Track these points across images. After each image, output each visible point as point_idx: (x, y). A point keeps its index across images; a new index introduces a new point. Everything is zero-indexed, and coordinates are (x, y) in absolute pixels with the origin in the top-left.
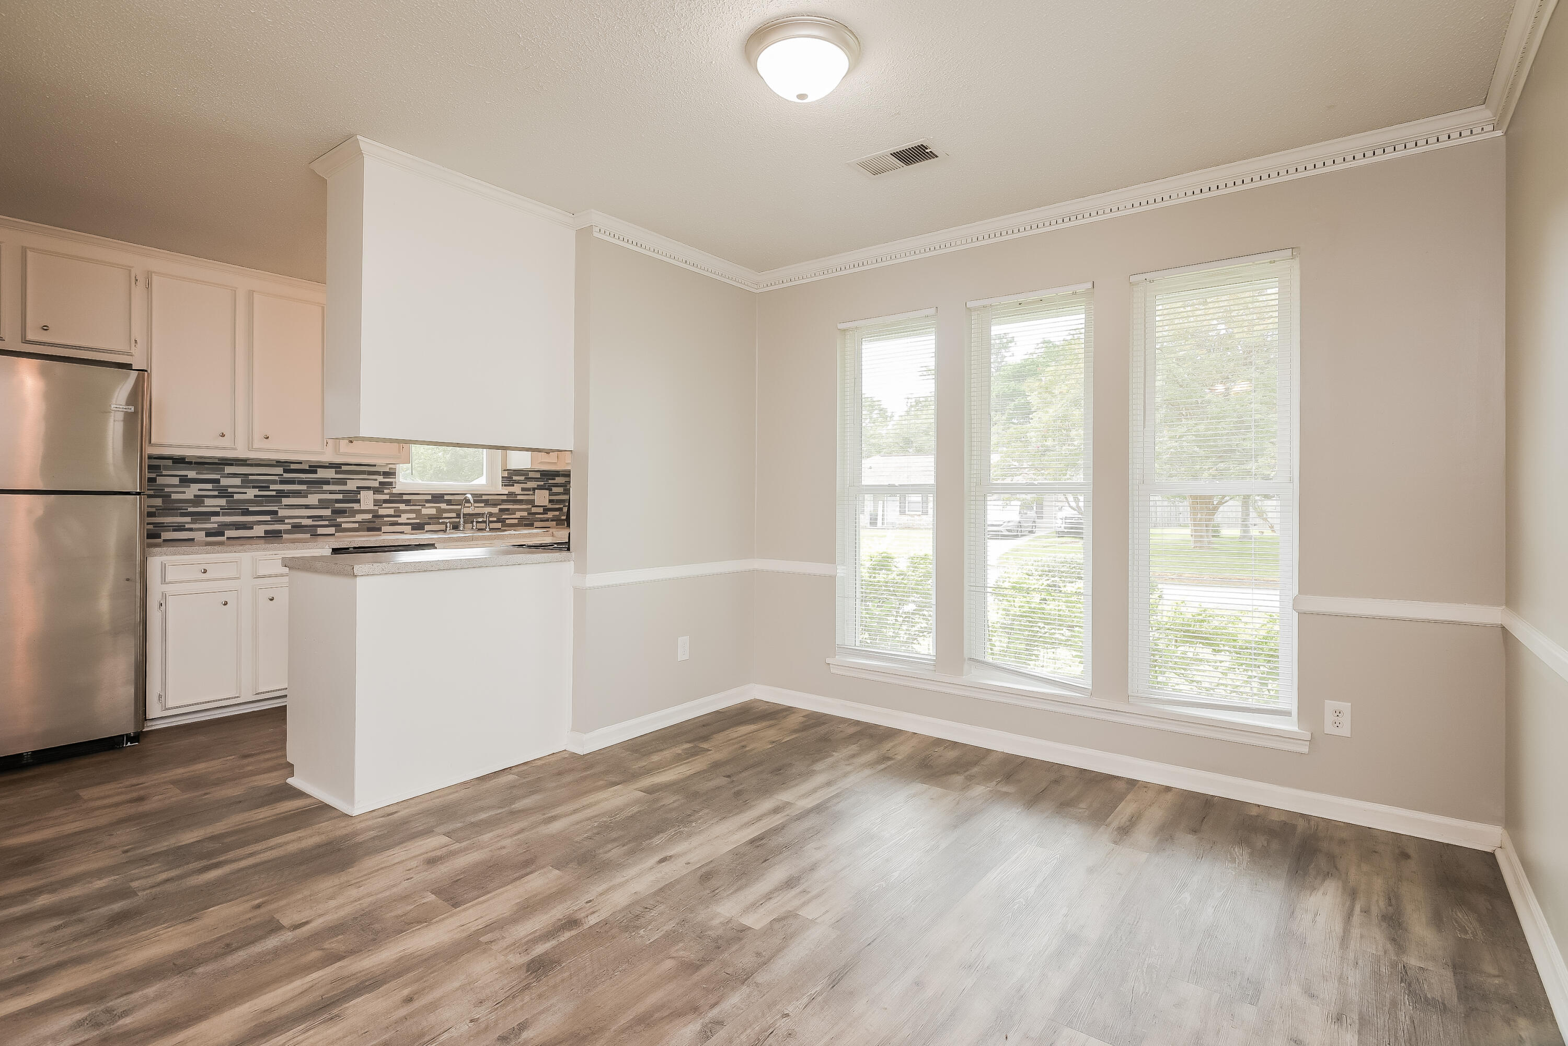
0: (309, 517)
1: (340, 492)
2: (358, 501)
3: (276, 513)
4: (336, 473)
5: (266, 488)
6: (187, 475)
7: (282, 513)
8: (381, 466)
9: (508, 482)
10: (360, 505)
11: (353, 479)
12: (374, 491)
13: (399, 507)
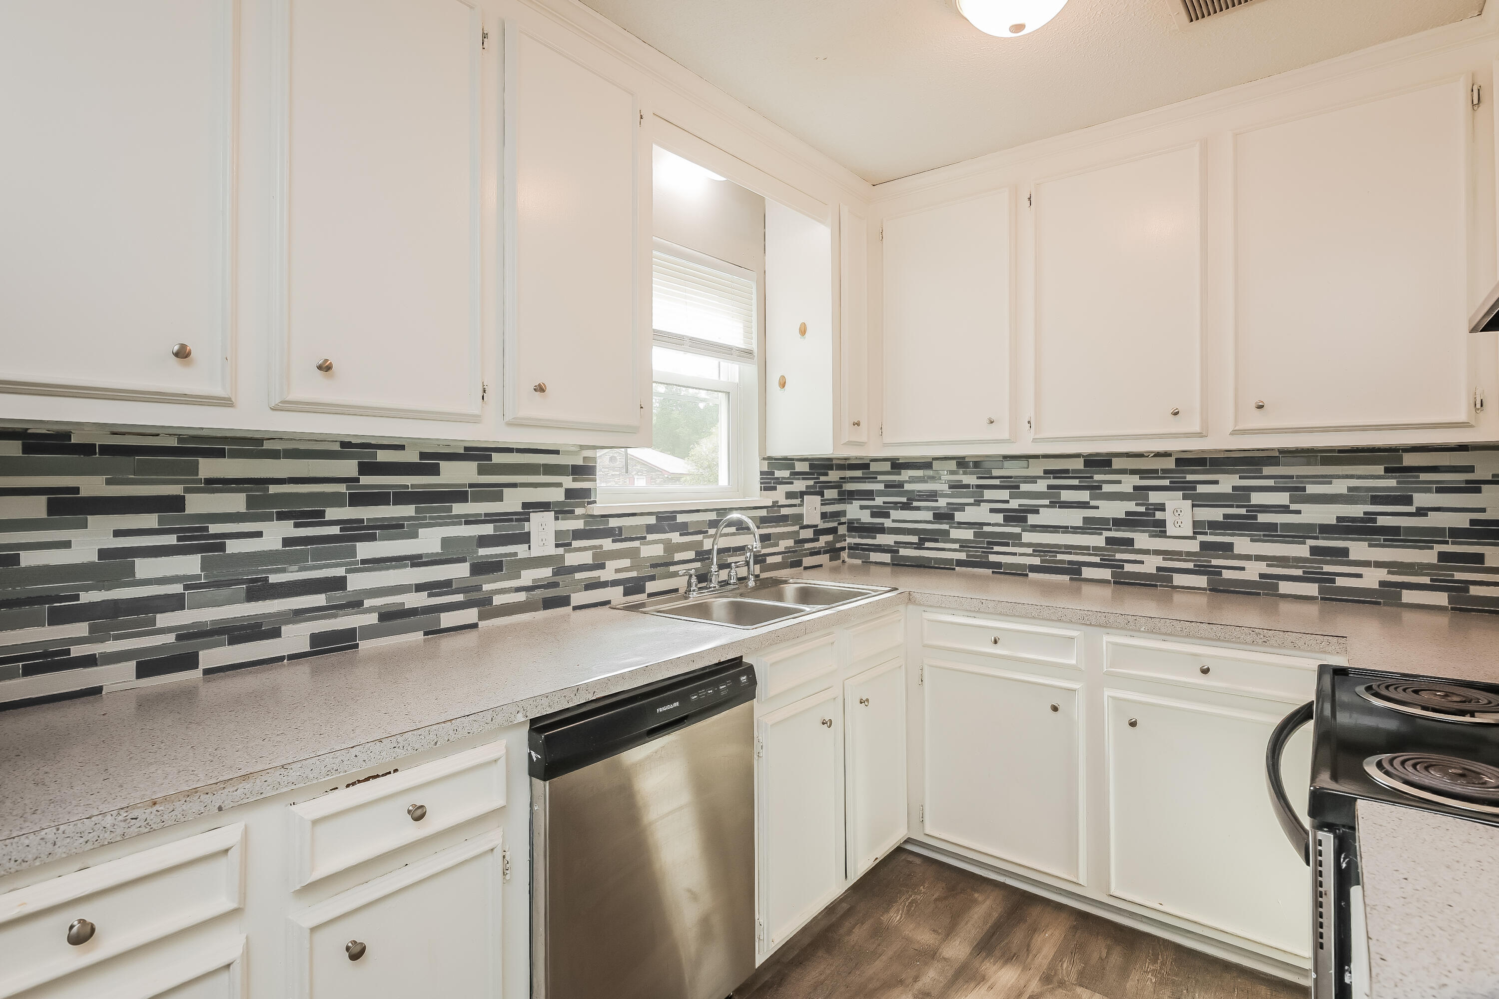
0: (419, 588)
1: (489, 518)
2: (525, 538)
3: (339, 583)
4: (481, 471)
5: (317, 517)
6: (78, 488)
7: (357, 582)
8: (568, 453)
9: (769, 482)
10: (529, 546)
11: (514, 485)
12: (556, 512)
13: (601, 547)
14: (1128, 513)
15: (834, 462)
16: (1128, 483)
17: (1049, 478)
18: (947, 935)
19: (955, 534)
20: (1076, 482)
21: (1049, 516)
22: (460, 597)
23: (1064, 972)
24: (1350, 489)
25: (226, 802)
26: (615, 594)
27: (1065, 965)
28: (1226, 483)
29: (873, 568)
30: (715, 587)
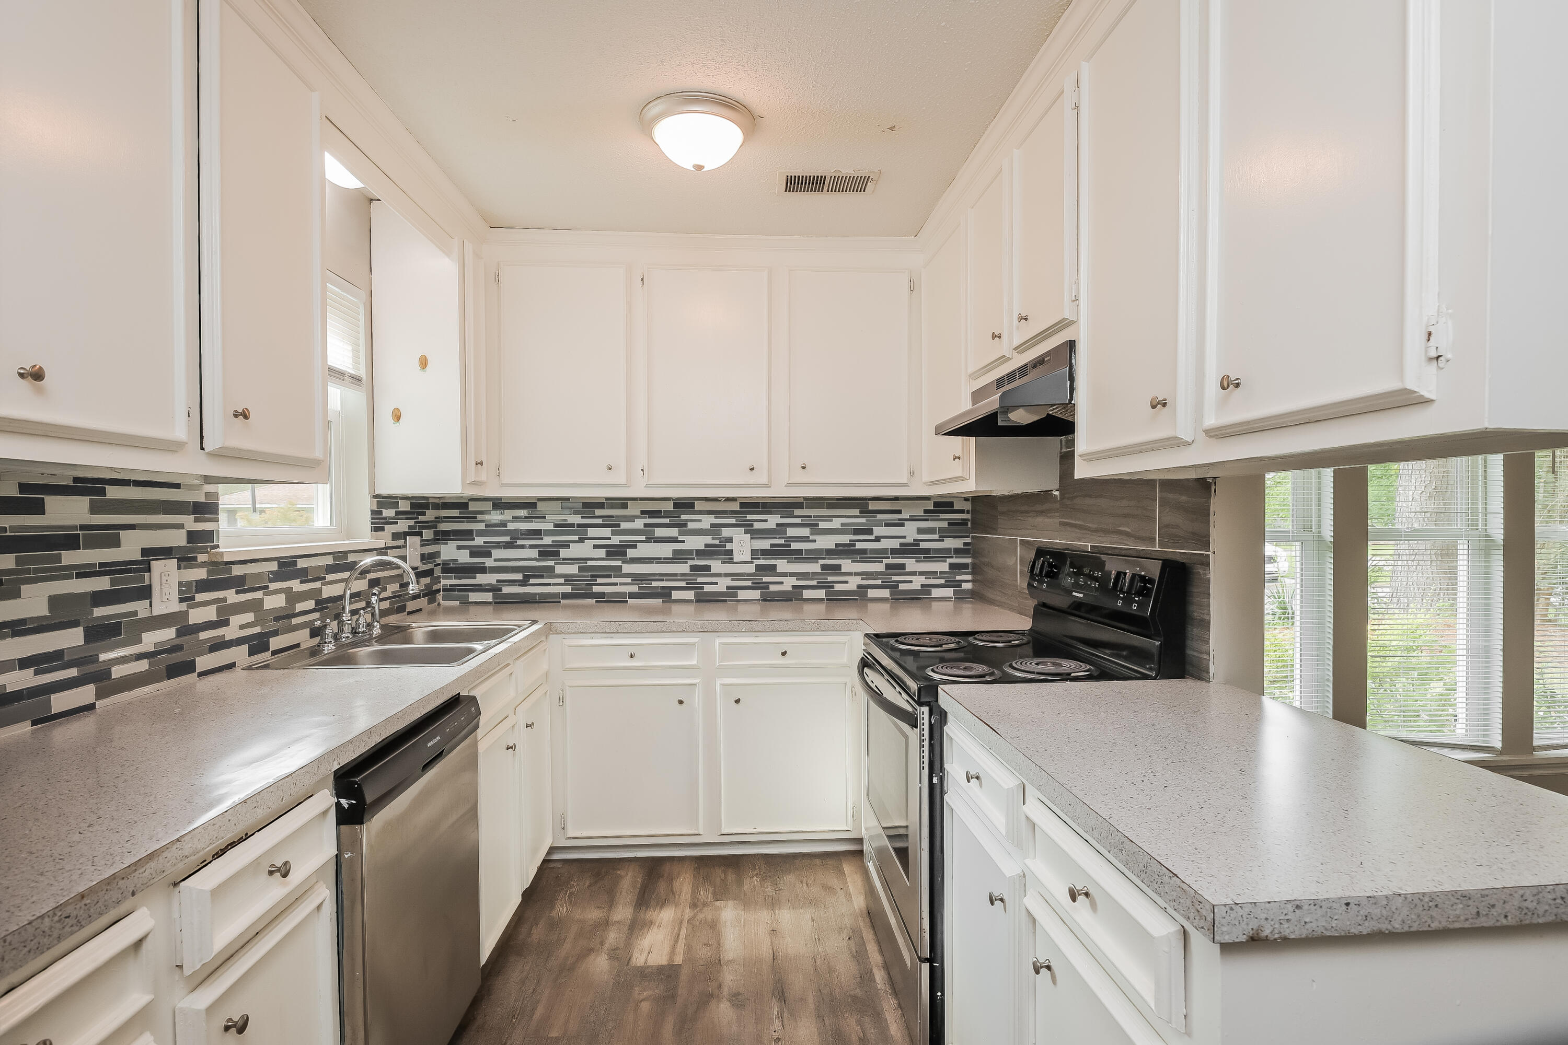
0: (24, 663)
1: (105, 569)
2: (145, 593)
4: (95, 509)
8: (191, 487)
9: (378, 524)
10: (151, 602)
11: (132, 527)
12: (179, 560)
13: (225, 600)
14: (706, 545)
15: (431, 501)
16: (707, 521)
17: (645, 518)
18: (611, 907)
19: (560, 569)
20: (667, 521)
21: (645, 550)
22: (73, 672)
23: (703, 897)
24: (842, 524)
25: (138, 886)
26: (239, 654)
27: (702, 893)
28: (773, 521)
29: (472, 609)
30: (348, 637)
